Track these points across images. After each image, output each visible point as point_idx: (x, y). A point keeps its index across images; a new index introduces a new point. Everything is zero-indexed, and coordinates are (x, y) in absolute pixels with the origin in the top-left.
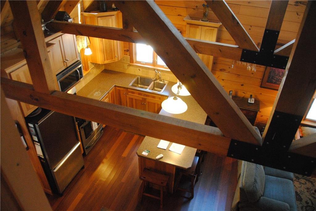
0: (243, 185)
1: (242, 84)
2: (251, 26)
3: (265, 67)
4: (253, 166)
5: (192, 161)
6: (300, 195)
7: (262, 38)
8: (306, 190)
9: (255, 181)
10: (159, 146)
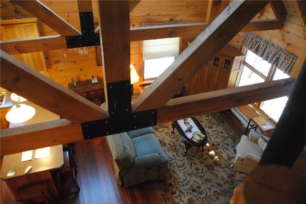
0: (116, 156)
1: (80, 68)
2: (68, 13)
3: (95, 46)
4: (117, 136)
5: (62, 158)
6: (163, 141)
7: (79, 21)
8: (166, 135)
9: (125, 148)
10: (22, 160)
